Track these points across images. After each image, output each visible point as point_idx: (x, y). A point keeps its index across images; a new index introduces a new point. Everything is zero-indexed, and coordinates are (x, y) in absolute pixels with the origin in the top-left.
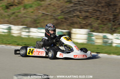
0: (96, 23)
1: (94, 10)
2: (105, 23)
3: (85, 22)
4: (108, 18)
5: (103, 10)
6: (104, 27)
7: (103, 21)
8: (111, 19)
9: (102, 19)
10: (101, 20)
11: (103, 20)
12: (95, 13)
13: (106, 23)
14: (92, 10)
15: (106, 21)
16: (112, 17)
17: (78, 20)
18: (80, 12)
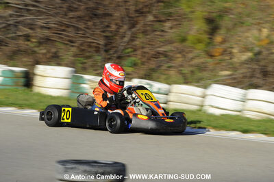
0: (69, 53)
1: (61, 26)
2: (88, 54)
3: (44, 51)
4: (93, 42)
5: (81, 26)
6: (85, 63)
7: (83, 50)
8: (100, 46)
9: (81, 45)
10: (78, 47)
11: (83, 48)
12: (64, 30)
13: (91, 54)
14: (56, 26)
15: (89, 50)
16: (102, 42)
17: (27, 45)
18: (31, 29)
